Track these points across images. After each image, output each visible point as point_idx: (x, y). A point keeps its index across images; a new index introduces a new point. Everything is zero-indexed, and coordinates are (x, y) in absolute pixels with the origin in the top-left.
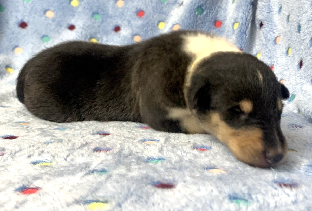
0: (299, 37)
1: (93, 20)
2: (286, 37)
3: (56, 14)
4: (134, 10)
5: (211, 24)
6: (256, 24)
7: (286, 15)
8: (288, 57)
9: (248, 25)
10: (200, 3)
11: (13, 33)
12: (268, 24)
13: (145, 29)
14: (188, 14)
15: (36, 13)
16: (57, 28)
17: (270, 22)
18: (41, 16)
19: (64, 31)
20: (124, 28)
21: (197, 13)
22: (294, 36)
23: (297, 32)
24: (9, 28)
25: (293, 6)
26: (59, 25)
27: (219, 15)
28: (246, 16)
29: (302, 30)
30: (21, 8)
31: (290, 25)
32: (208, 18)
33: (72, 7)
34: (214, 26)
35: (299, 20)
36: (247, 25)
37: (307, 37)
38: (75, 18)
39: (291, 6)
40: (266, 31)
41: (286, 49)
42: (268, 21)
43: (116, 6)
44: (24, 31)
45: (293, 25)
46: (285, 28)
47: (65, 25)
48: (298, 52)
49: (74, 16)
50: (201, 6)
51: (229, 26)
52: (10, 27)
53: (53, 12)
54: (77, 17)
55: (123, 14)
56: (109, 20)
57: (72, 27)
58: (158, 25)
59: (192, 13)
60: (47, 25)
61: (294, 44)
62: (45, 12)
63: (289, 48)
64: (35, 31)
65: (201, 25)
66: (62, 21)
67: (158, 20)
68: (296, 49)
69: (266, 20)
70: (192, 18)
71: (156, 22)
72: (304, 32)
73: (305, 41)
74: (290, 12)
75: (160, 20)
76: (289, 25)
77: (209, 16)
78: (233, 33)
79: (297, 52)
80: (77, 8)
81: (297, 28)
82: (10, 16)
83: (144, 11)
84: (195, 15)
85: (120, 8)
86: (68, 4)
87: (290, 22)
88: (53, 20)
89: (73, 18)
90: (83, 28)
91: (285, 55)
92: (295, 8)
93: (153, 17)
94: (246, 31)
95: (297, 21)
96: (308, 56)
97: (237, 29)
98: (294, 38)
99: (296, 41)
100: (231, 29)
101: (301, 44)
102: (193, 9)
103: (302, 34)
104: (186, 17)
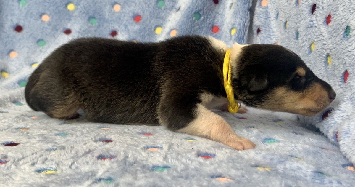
0: (297, 44)
1: (89, 25)
2: (284, 43)
3: (52, 18)
4: (131, 14)
5: (209, 30)
6: (253, 29)
7: (283, 22)
9: (246, 30)
10: (197, 8)
11: (8, 37)
12: (265, 30)
13: (141, 34)
14: (185, 20)
15: (31, 17)
16: (53, 32)
17: (267, 28)
18: (37, 20)
19: (60, 36)
20: (121, 33)
21: (194, 19)
22: (292, 43)
23: (295, 39)
24: (4, 32)
25: (290, 13)
26: (55, 29)
27: (216, 20)
28: (243, 22)
29: (300, 37)
30: (17, 12)
31: (288, 31)
32: (206, 23)
33: (69, 11)
34: (211, 31)
35: (297, 27)
36: (244, 31)
37: (305, 44)
38: (70, 21)
39: (288, 12)
40: (264, 37)
42: (266, 28)
43: (113, 10)
44: (19, 35)
45: (291, 32)
46: (282, 35)
47: (61, 29)
49: (70, 20)
50: (198, 12)
51: (226, 32)
52: (5, 30)
53: (49, 15)
54: (73, 21)
55: (120, 19)
56: (105, 25)
57: (68, 32)
58: (155, 30)
59: (190, 18)
60: (43, 29)
62: (41, 16)
64: (31, 35)
65: (198, 30)
66: (58, 25)
67: (155, 25)
69: (264, 27)
70: (190, 23)
71: (153, 27)
72: (302, 39)
73: (303, 48)
74: (287, 19)
75: (157, 24)
76: (286, 32)
77: (207, 22)
78: (231, 39)
80: (73, 12)
81: (295, 35)
82: (5, 19)
83: (141, 16)
84: (192, 20)
85: (117, 13)
86: (64, 8)
87: (287, 29)
88: (49, 24)
89: (69, 22)
90: (79, 32)
92: (293, 15)
93: (150, 22)
94: (243, 37)
95: (296, 27)
97: (235, 35)
99: (294, 47)
100: (228, 35)
101: (299, 51)
102: (190, 15)
103: (300, 41)
104: (183, 23)
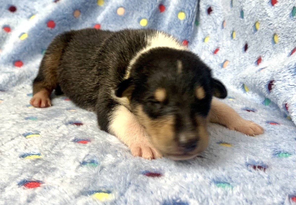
0: (242, 22)
2: (230, 21)
8: (232, 41)
22: (238, 21)
23: (240, 17)
29: (245, 16)
35: (242, 6)
37: (250, 23)
41: (230, 32)
45: (236, 11)
46: (229, 12)
48: (243, 37)
61: (238, 28)
63: (233, 31)
68: (240, 33)
72: (247, 18)
73: (249, 27)
76: (232, 10)
79: (241, 36)
81: (239, 14)
87: (233, 7)
91: (230, 38)
95: (240, 7)
96: (254, 40)
98: (238, 23)
99: (240, 25)
101: (245, 29)
